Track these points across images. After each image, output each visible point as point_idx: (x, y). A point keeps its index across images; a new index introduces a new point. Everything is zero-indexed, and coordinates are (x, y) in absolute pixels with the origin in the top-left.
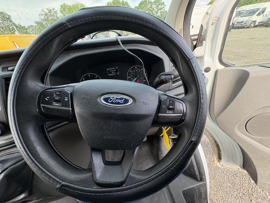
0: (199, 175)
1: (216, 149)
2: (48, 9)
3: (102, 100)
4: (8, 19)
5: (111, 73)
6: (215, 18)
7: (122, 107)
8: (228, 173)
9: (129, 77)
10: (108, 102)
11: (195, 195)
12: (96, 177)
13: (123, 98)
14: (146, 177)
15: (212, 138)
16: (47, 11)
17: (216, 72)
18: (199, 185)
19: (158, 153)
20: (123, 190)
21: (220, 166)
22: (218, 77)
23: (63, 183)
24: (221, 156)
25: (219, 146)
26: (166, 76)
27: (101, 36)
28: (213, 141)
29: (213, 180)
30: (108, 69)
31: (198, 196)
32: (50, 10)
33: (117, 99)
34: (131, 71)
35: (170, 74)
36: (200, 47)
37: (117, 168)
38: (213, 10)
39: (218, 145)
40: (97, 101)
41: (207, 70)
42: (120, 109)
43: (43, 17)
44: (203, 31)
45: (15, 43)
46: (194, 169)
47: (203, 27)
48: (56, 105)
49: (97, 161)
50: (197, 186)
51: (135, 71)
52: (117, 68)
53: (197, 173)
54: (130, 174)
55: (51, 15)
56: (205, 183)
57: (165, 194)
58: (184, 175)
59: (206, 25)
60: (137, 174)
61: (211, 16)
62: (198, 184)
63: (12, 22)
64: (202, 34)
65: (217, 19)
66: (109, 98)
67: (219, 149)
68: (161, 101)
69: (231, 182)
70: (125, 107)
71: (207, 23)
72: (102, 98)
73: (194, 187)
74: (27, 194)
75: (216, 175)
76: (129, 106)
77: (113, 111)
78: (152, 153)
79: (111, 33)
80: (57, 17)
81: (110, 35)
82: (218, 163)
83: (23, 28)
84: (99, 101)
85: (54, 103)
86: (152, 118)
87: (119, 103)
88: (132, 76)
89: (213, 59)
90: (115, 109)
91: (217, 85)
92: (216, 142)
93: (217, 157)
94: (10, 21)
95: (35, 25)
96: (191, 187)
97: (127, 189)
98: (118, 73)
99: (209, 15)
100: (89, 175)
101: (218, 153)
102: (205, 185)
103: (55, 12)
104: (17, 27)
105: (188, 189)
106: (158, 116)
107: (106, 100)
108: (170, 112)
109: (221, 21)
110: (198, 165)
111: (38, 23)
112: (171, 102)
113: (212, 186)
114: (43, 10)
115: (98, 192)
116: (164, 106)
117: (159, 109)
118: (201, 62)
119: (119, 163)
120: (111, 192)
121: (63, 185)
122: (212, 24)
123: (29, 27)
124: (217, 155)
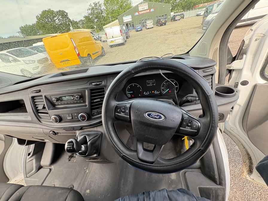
0: (218, 179)
1: (247, 161)
2: (94, 3)
3: (146, 115)
4: (66, 16)
5: (149, 84)
6: (260, 35)
7: (158, 121)
8: (262, 190)
9: (163, 88)
10: (150, 117)
11: (212, 195)
12: (139, 156)
13: (159, 115)
14: (168, 163)
15: (244, 149)
16: (93, 5)
17: (255, 87)
18: (218, 188)
19: (181, 150)
20: (153, 166)
21: (250, 179)
22: (256, 91)
23: (124, 154)
24: (253, 169)
25: (252, 159)
26: (192, 98)
27: (138, 25)
28: (245, 153)
29: (240, 191)
30: (148, 81)
31: (214, 196)
32: (96, 4)
33: (155, 115)
34: (165, 83)
35: (196, 97)
36: (239, 60)
37: (151, 154)
38: (258, 27)
39: (250, 157)
40: (144, 116)
41: (245, 83)
42: (156, 122)
43: (90, 12)
44: (245, 45)
45: (72, 39)
46: (214, 172)
47: (244, 42)
48: (122, 114)
49: (140, 147)
50: (215, 188)
51: (169, 83)
52: (154, 80)
53: (217, 177)
54: (158, 159)
55: (96, 9)
56: (224, 188)
57: (182, 184)
58: (203, 175)
59: (249, 40)
60: (162, 160)
61: (256, 32)
62: (216, 187)
63: (69, 18)
64: (243, 48)
65: (262, 35)
66: (151, 114)
67: (251, 162)
68: (183, 119)
69: (263, 200)
70: (159, 121)
71: (250, 38)
72: (147, 114)
73: (212, 188)
74: (97, 155)
75: (245, 187)
76: (161, 121)
77: (152, 123)
78: (175, 149)
79: (148, 22)
80: (101, 10)
81: (147, 24)
82: (247, 176)
83: (76, 23)
84: (145, 115)
85: (121, 113)
86: (175, 130)
87: (156, 118)
88: (165, 87)
89: (253, 73)
90: (153, 121)
91: (253, 100)
92: (248, 154)
93: (247, 170)
94: (67, 18)
95: (83, 19)
96: (208, 187)
97: (155, 166)
98: (155, 84)
99: (253, 31)
100: (135, 154)
101: (249, 166)
102: (224, 190)
103: (100, 6)
104: (71, 22)
105: (205, 188)
106: (180, 129)
107: (149, 115)
108: (188, 128)
109: (266, 39)
110: (219, 170)
111: (85, 17)
112: (190, 121)
113: (237, 197)
114: (90, 5)
115: (140, 163)
116: (184, 123)
117: (181, 124)
118: (239, 73)
119: (152, 151)
120: (146, 165)
121: (123, 155)
122: (256, 40)
123: (79, 22)
124: (248, 167)
